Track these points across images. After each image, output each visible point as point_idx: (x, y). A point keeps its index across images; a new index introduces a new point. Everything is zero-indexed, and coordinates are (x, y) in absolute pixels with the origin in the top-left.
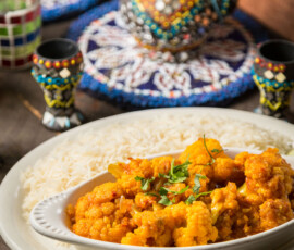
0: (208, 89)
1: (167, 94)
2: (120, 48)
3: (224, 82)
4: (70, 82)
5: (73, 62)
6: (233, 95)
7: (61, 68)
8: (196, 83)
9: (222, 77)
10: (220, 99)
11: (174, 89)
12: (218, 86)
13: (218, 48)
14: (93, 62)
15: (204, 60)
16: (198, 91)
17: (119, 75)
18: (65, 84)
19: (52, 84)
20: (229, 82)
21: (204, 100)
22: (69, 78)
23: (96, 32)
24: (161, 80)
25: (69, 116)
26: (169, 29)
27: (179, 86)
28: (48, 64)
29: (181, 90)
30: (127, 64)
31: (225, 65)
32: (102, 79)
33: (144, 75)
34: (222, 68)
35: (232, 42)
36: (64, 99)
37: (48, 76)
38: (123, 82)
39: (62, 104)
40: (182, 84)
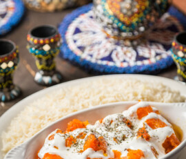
0: (146, 62)
1: (118, 64)
2: (94, 33)
3: (158, 58)
4: (50, 53)
5: (52, 40)
6: (162, 67)
7: (44, 44)
8: (139, 58)
9: (157, 54)
10: (153, 69)
11: (124, 61)
12: (153, 60)
13: (159, 35)
14: (75, 41)
15: (148, 43)
16: (139, 63)
17: (90, 50)
18: (47, 55)
19: (39, 54)
20: (161, 59)
21: (142, 69)
22: (49, 51)
23: (81, 22)
24: (117, 55)
25: (51, 76)
26: (130, 25)
27: (127, 59)
28: (36, 41)
29: (128, 63)
30: (96, 43)
31: (161, 47)
32: (79, 53)
33: (106, 51)
34: (159, 48)
35: (169, 32)
36: (48, 65)
37: (36, 49)
38: (91, 56)
39: (47, 68)
40: (130, 58)
